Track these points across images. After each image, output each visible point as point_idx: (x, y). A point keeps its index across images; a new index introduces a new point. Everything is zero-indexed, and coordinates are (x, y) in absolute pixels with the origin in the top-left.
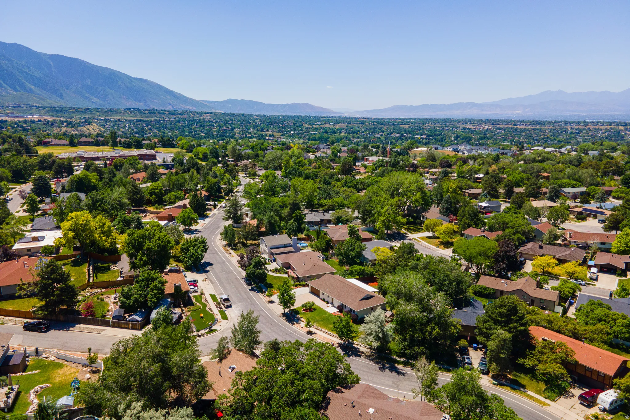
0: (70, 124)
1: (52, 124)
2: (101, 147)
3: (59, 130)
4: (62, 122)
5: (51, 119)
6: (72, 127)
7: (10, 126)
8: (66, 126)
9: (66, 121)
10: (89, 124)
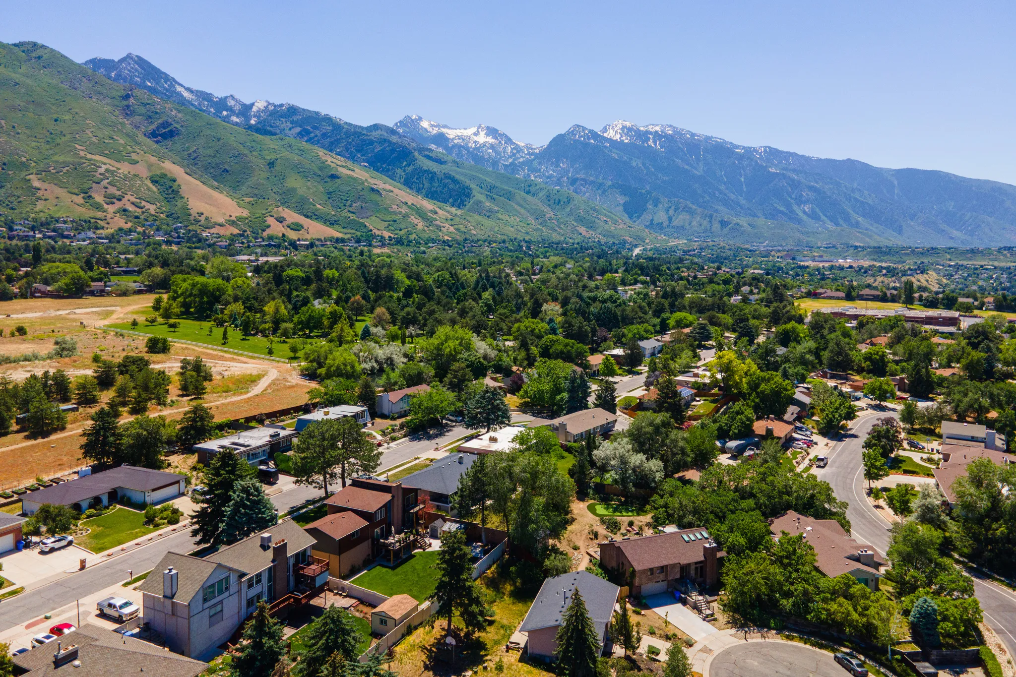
0: (891, 272)
1: (866, 272)
2: (889, 304)
3: (872, 280)
4: (881, 268)
5: (866, 263)
6: (893, 276)
7: (809, 273)
8: (885, 275)
9: (887, 268)
10: (922, 273)
